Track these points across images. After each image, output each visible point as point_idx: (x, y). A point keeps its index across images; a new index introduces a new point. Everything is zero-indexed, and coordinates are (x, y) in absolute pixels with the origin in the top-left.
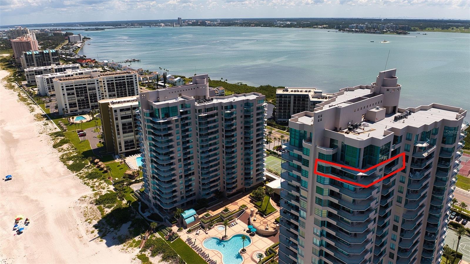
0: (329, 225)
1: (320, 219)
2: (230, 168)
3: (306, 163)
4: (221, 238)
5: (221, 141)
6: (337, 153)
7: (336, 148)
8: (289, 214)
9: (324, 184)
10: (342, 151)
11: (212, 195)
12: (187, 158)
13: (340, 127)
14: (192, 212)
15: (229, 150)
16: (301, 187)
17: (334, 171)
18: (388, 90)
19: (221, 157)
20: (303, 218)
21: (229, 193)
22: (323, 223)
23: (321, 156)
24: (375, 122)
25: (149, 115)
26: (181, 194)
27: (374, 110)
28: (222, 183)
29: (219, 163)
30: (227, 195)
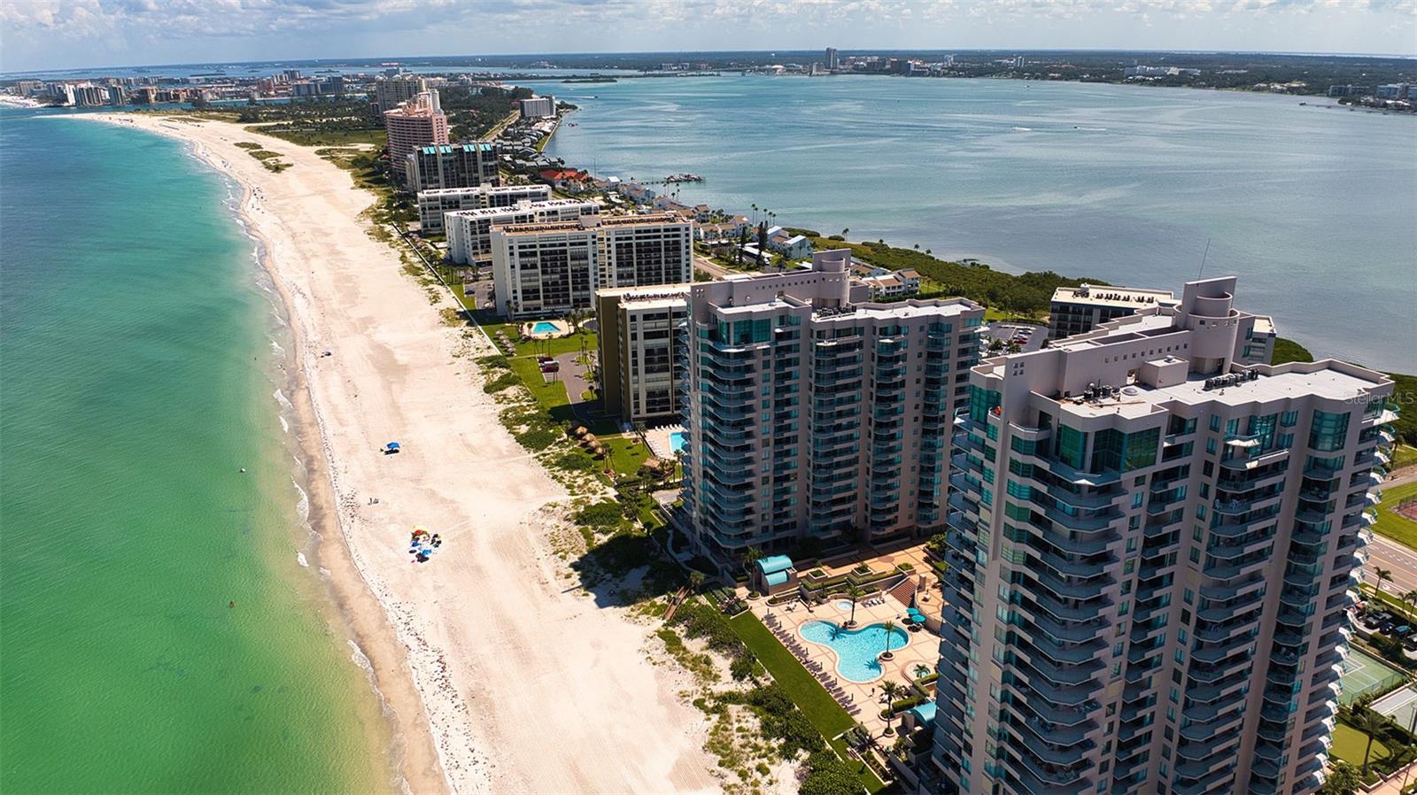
0: (1029, 583)
1: (1010, 567)
2: (883, 475)
3: (990, 455)
4: (842, 624)
5: (865, 406)
6: (1049, 439)
7: (1046, 429)
8: (963, 561)
9: (1020, 499)
10: (1059, 436)
11: (835, 533)
12: (782, 440)
13: (1065, 391)
14: (784, 561)
15: (884, 430)
16: (982, 502)
17: (1039, 474)
18: (1202, 322)
19: (864, 445)
20: (983, 565)
21: (877, 533)
22: (1016, 577)
23: (1017, 444)
24: (1155, 388)
25: (707, 335)
26: (763, 519)
27: (1161, 363)
28: (860, 508)
29: (856, 461)
30: (870, 538)
